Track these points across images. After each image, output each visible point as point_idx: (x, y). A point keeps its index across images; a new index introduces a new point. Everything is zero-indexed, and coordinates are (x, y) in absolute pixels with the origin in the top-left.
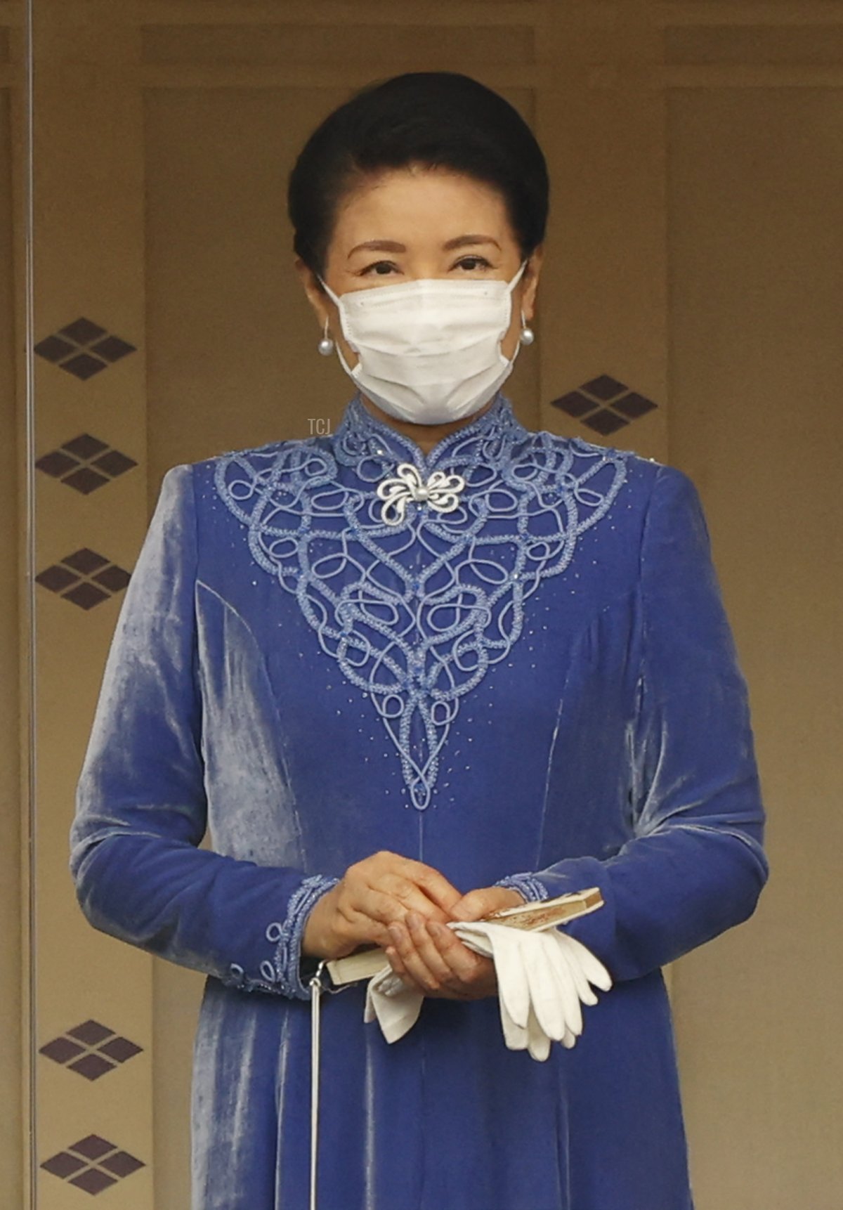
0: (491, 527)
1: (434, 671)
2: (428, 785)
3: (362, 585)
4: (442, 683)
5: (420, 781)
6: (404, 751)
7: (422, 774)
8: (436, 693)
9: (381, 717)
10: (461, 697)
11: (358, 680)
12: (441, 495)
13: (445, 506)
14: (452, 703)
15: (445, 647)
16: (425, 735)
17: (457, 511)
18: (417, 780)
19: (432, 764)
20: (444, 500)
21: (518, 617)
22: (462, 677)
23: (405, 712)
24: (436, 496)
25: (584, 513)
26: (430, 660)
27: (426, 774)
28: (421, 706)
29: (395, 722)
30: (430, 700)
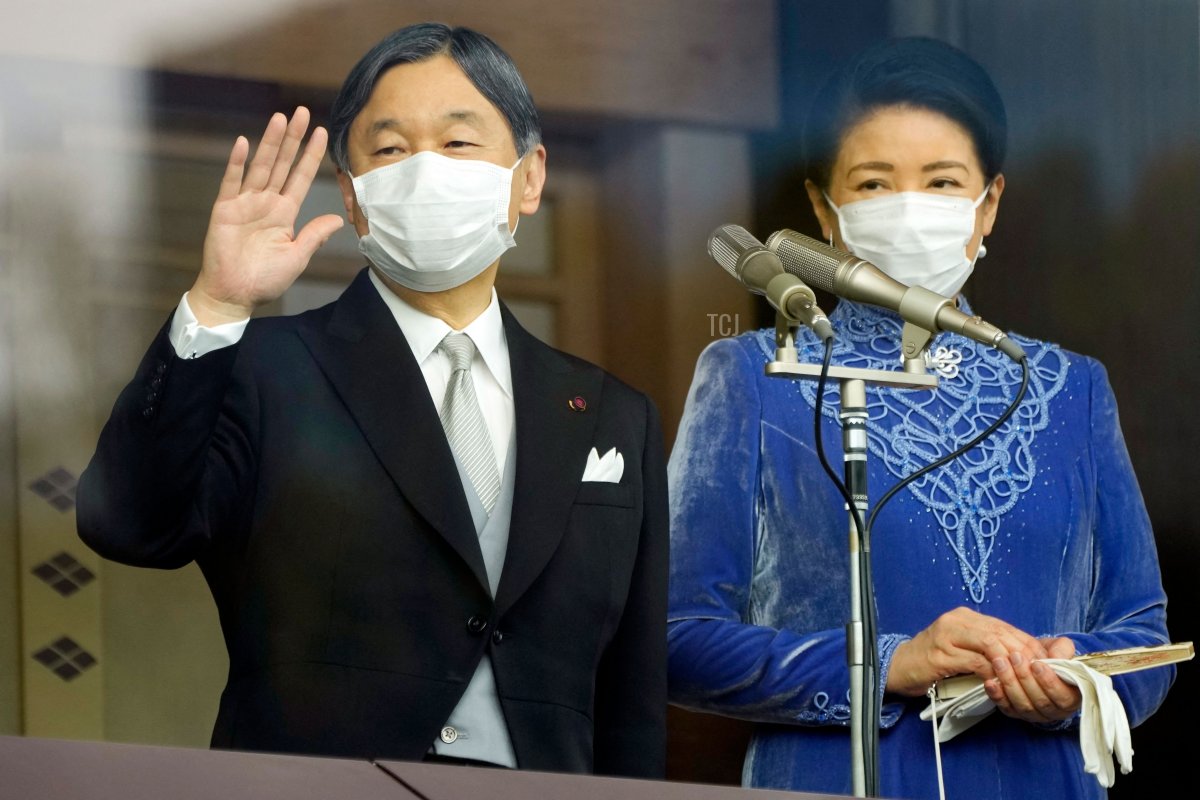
0: (985, 391)
1: (978, 493)
2: (982, 582)
3: (905, 425)
4: (986, 504)
5: (976, 580)
6: (962, 556)
7: (977, 574)
8: (982, 511)
9: (942, 528)
10: (1001, 516)
11: (922, 497)
12: (946, 365)
13: (948, 373)
14: (994, 519)
15: (984, 476)
16: (976, 544)
17: (957, 378)
18: (974, 579)
19: (983, 567)
20: (949, 369)
21: (1030, 459)
22: (1001, 501)
23: (960, 525)
24: (943, 365)
25: (1048, 386)
26: (974, 485)
27: (980, 575)
28: (972, 521)
29: (953, 533)
30: (978, 516)
